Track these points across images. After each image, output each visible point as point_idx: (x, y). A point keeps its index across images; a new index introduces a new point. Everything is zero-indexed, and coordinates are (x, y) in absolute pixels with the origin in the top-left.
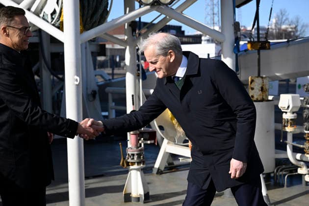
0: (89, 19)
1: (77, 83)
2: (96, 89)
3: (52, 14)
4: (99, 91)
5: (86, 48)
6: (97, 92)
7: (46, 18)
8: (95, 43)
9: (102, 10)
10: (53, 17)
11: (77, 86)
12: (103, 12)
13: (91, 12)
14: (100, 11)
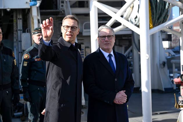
0: (156, 21)
1: (148, 58)
2: (165, 60)
3: (135, 18)
4: (167, 62)
5: (159, 37)
6: (166, 62)
7: (132, 20)
8: (165, 33)
9: (164, 15)
10: (136, 20)
11: (148, 59)
12: (165, 15)
13: (157, 16)
14: (163, 16)
